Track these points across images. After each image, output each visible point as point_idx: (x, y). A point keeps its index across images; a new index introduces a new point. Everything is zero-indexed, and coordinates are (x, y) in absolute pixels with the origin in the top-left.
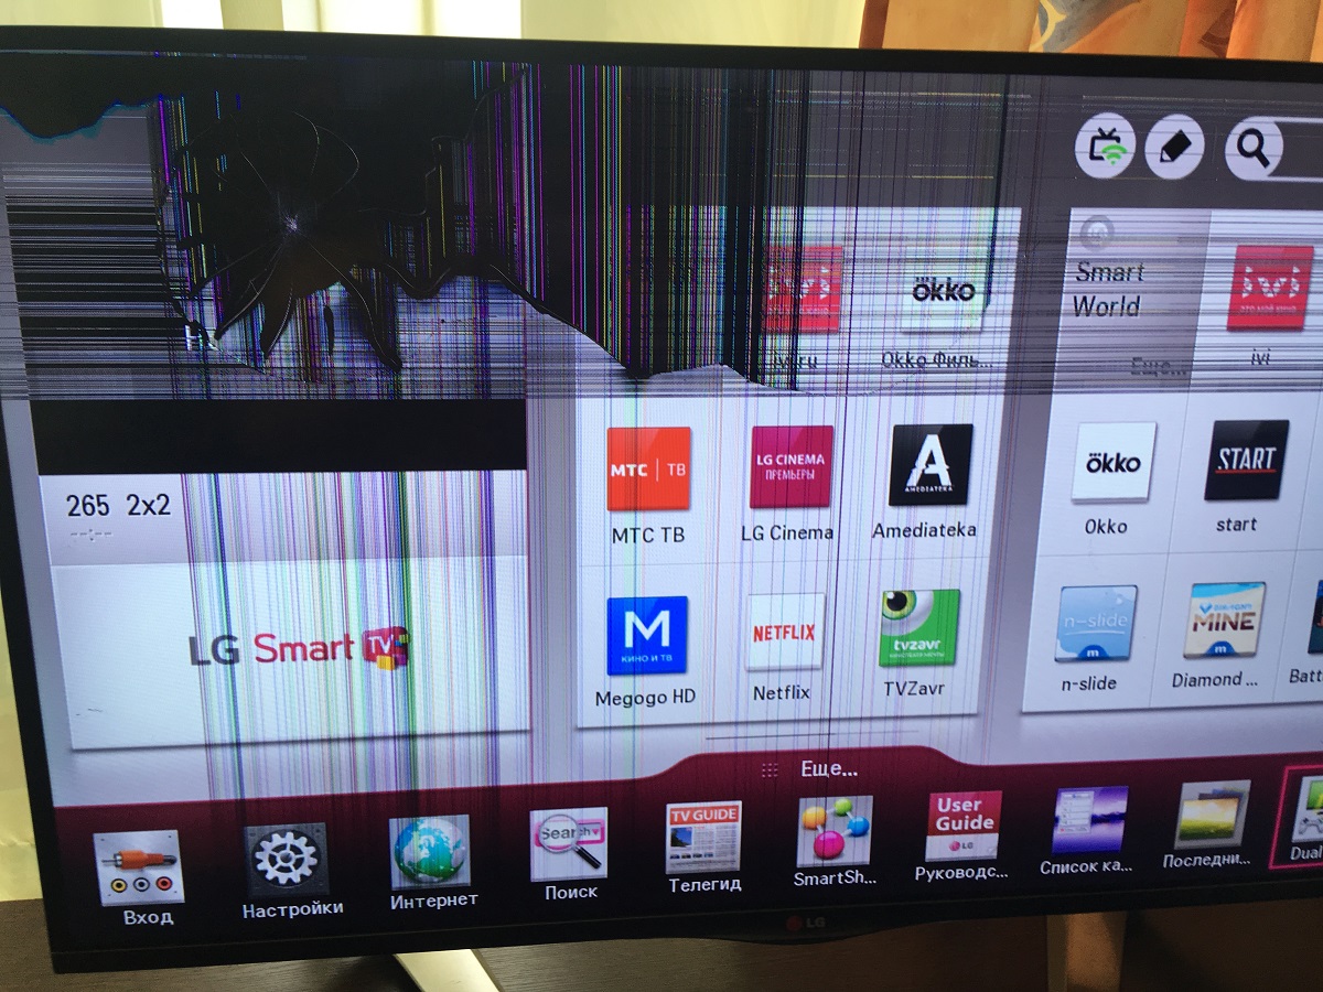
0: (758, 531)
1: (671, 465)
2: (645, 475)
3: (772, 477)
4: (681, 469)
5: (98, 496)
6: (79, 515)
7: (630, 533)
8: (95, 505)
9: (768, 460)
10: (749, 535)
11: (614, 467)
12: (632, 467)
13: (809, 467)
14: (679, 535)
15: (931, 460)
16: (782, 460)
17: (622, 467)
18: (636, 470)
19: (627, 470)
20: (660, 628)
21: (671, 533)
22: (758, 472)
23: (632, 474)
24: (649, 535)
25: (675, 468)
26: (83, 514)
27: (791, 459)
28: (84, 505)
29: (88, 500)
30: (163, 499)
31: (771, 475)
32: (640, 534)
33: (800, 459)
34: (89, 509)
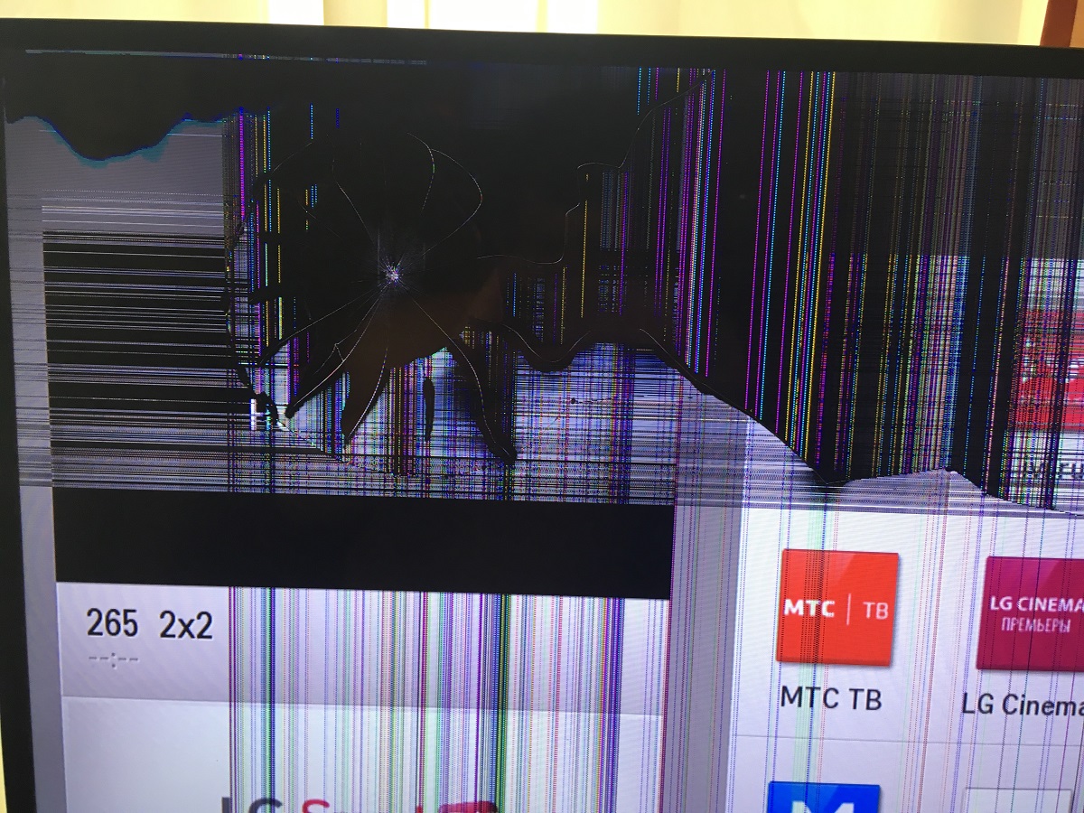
0: (986, 700)
1: (869, 604)
2: (832, 615)
3: (1011, 627)
4: (882, 611)
5: (126, 612)
6: (101, 634)
7: (806, 694)
8: (119, 623)
9: (1006, 604)
10: (972, 705)
11: (788, 603)
12: (813, 604)
13: (1064, 615)
14: (874, 700)
16: (1026, 604)
17: (800, 604)
18: (819, 608)
19: (807, 608)
21: (862, 697)
22: (990, 620)
23: (813, 612)
24: (832, 698)
25: (873, 608)
26: (105, 632)
27: (1040, 604)
28: (108, 622)
29: (113, 615)
30: (205, 618)
31: (1009, 624)
32: (819, 695)
33: (1051, 604)
34: (113, 627)
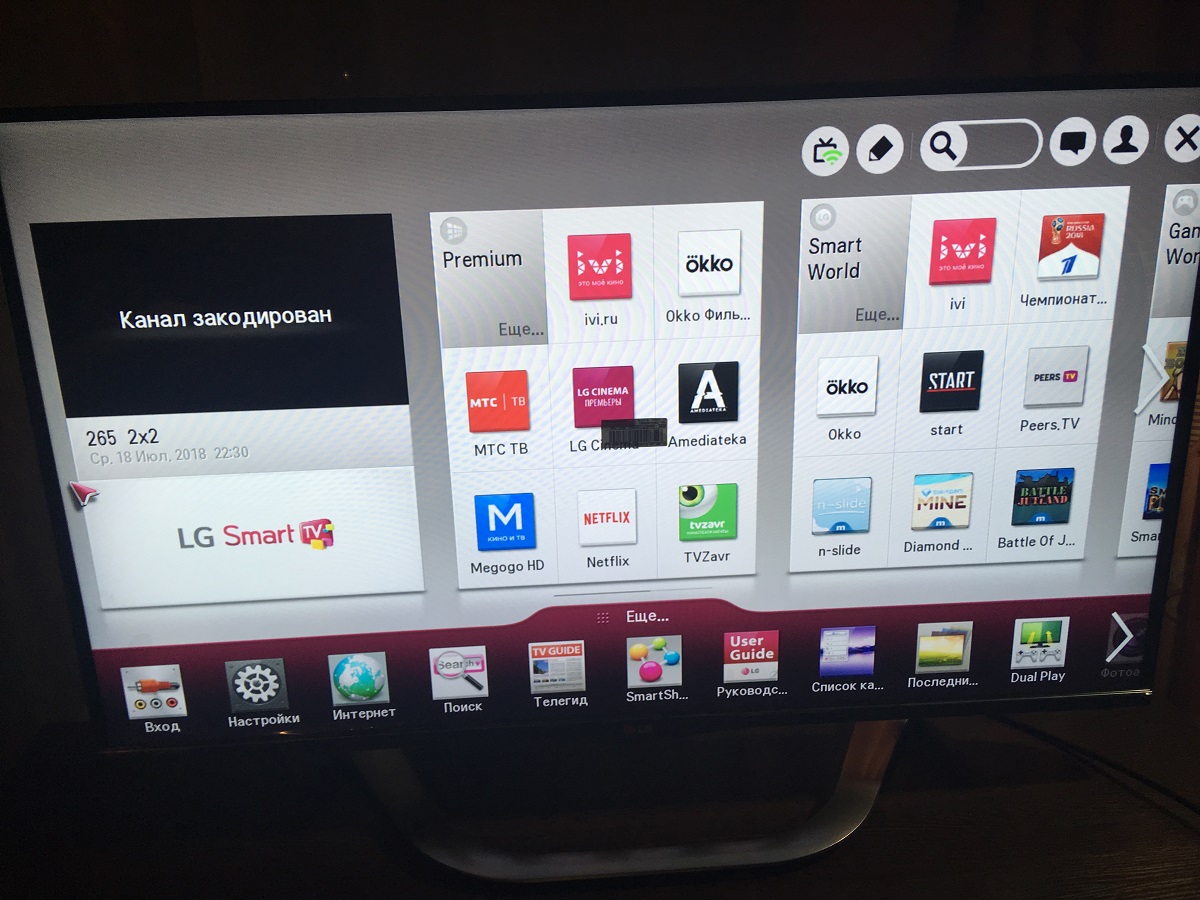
0: (582, 444)
1: (515, 399)
2: (496, 405)
3: (590, 404)
4: (522, 401)
5: (108, 431)
6: (96, 445)
7: (488, 449)
8: (105, 438)
9: (585, 393)
10: (575, 447)
11: (472, 401)
12: (485, 400)
13: (617, 396)
14: (524, 449)
15: (708, 389)
16: (596, 392)
17: (479, 401)
18: (489, 402)
19: (482, 403)
20: (514, 516)
21: (517, 448)
22: (579, 402)
23: (486, 405)
24: (502, 449)
25: (517, 400)
26: (98, 444)
27: (603, 391)
28: (99, 438)
29: (101, 434)
30: (153, 432)
31: (589, 403)
32: (494, 448)
33: (610, 391)
34: (102, 440)
